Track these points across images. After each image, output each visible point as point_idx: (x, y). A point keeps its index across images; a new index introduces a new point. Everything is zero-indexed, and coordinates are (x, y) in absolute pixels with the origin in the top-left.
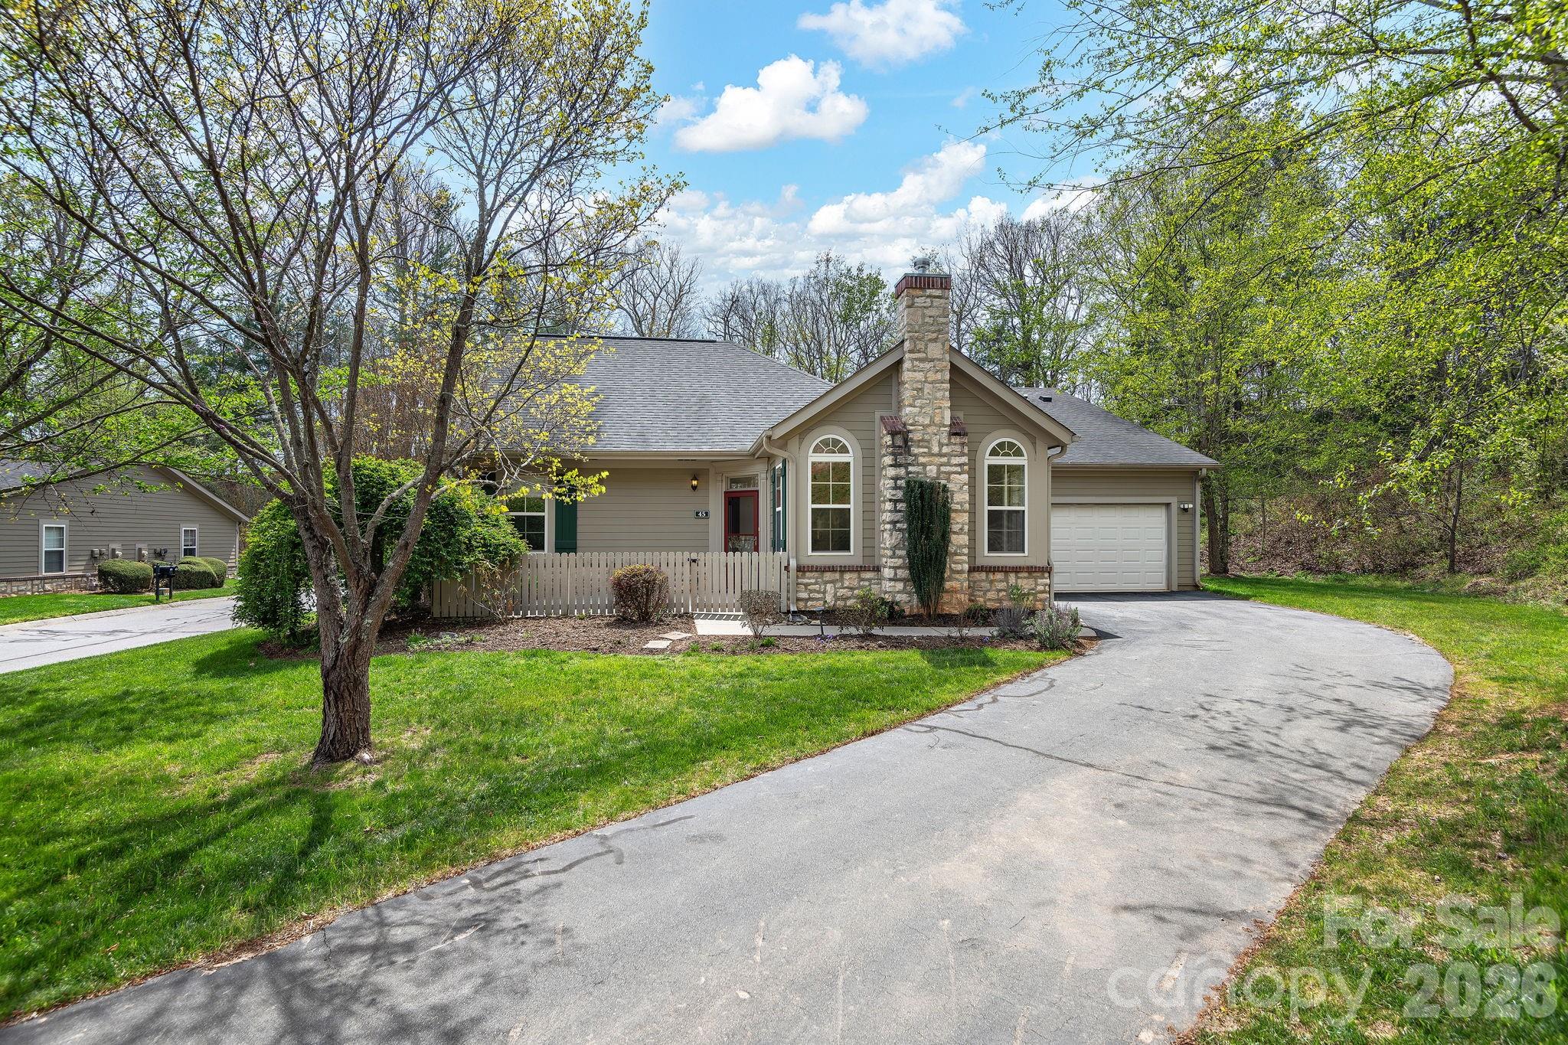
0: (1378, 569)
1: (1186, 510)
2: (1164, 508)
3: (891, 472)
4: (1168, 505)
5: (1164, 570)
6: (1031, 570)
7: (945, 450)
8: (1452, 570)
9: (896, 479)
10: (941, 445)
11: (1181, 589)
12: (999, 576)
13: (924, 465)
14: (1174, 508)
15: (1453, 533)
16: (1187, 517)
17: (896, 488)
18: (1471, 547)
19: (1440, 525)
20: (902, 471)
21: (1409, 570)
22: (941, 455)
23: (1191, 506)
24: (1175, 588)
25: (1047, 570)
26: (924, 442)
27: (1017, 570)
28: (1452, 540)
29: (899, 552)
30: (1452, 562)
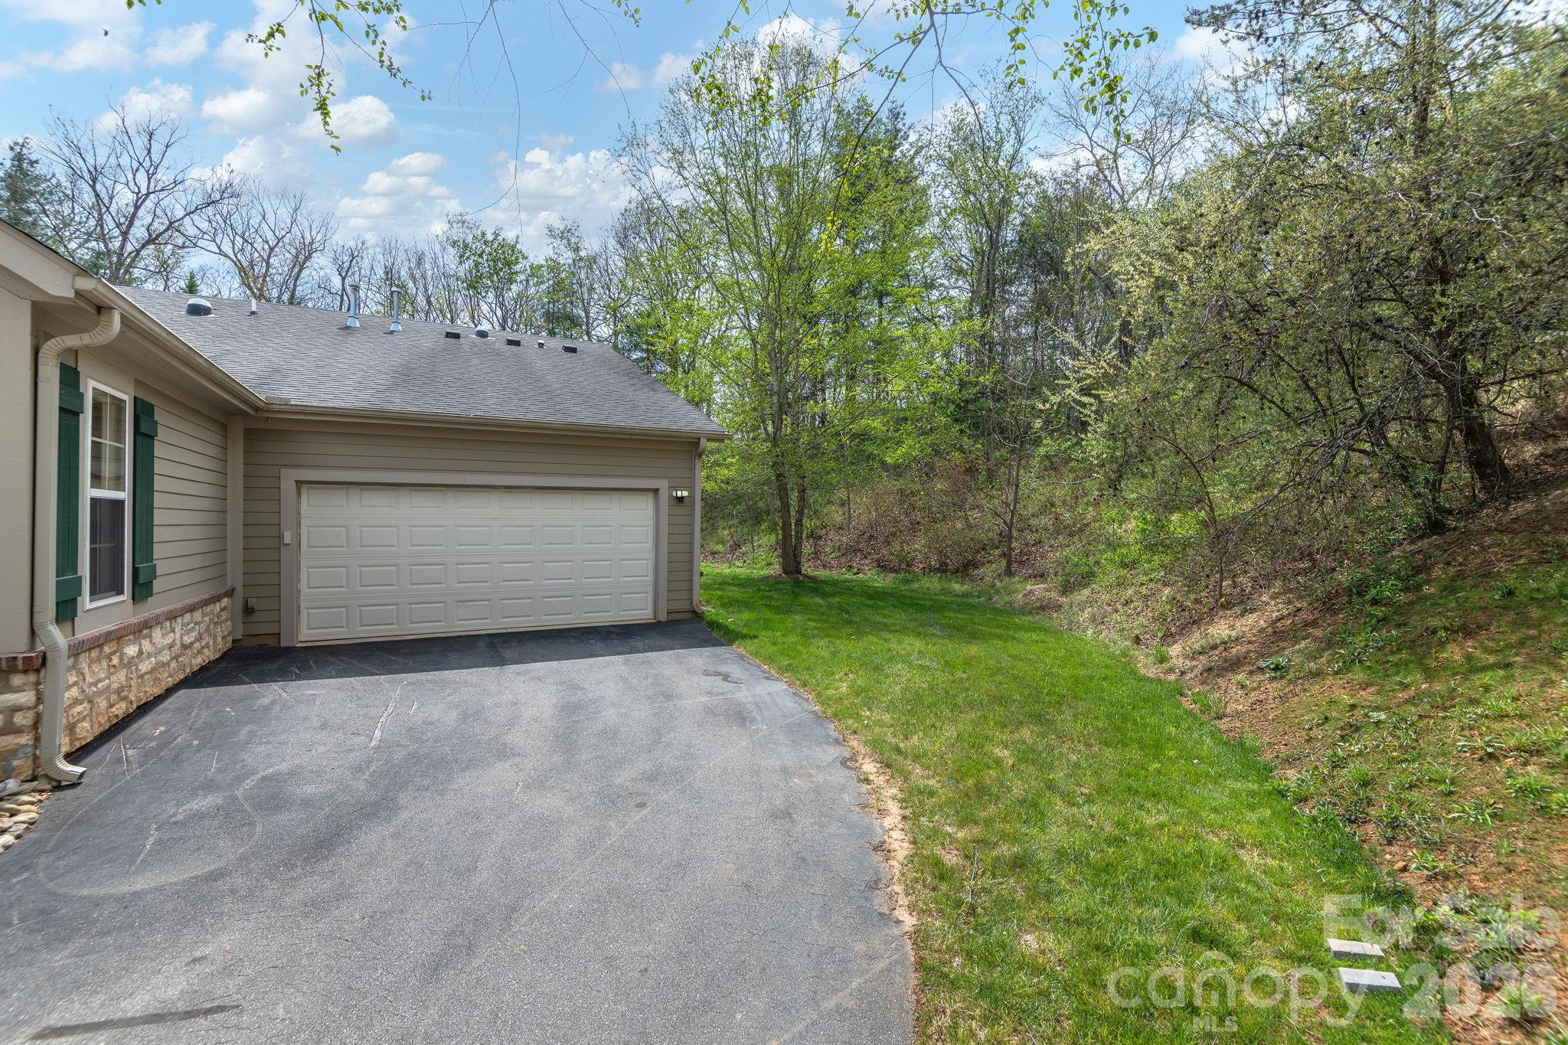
0: (943, 569)
1: (681, 499)
2: (650, 498)
4: (656, 491)
5: (650, 589)
8: (1009, 572)
11: (674, 617)
14: (663, 496)
15: (1010, 530)
18: (1027, 544)
19: (999, 521)
21: (970, 571)
23: (685, 494)
24: (663, 617)
28: (1010, 537)
30: (1009, 563)
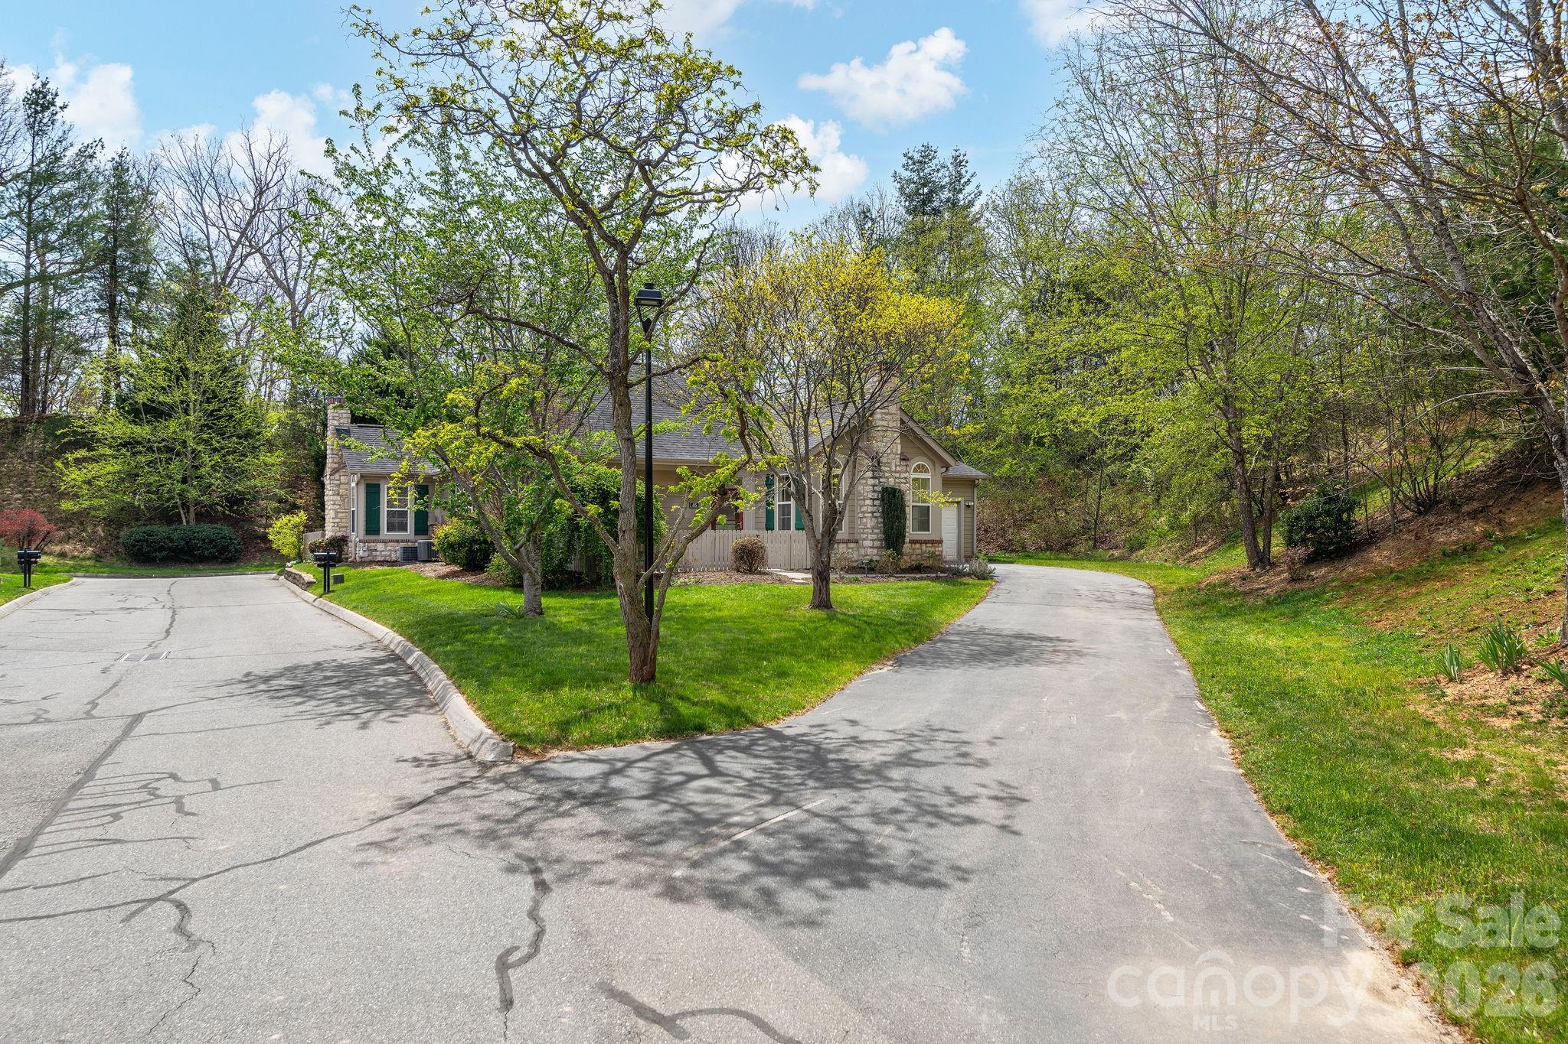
1: (968, 506)
2: (956, 505)
3: (871, 482)
4: (958, 503)
5: (956, 546)
6: (933, 542)
7: (898, 469)
8: (1096, 546)
9: (874, 486)
10: (896, 466)
12: (918, 546)
13: (887, 478)
14: (962, 504)
16: (969, 511)
17: (874, 491)
20: (877, 481)
21: (1069, 547)
22: (896, 472)
23: (972, 504)
24: (962, 558)
25: (940, 542)
26: (888, 464)
27: (926, 542)
29: (876, 531)
30: (1094, 542)
